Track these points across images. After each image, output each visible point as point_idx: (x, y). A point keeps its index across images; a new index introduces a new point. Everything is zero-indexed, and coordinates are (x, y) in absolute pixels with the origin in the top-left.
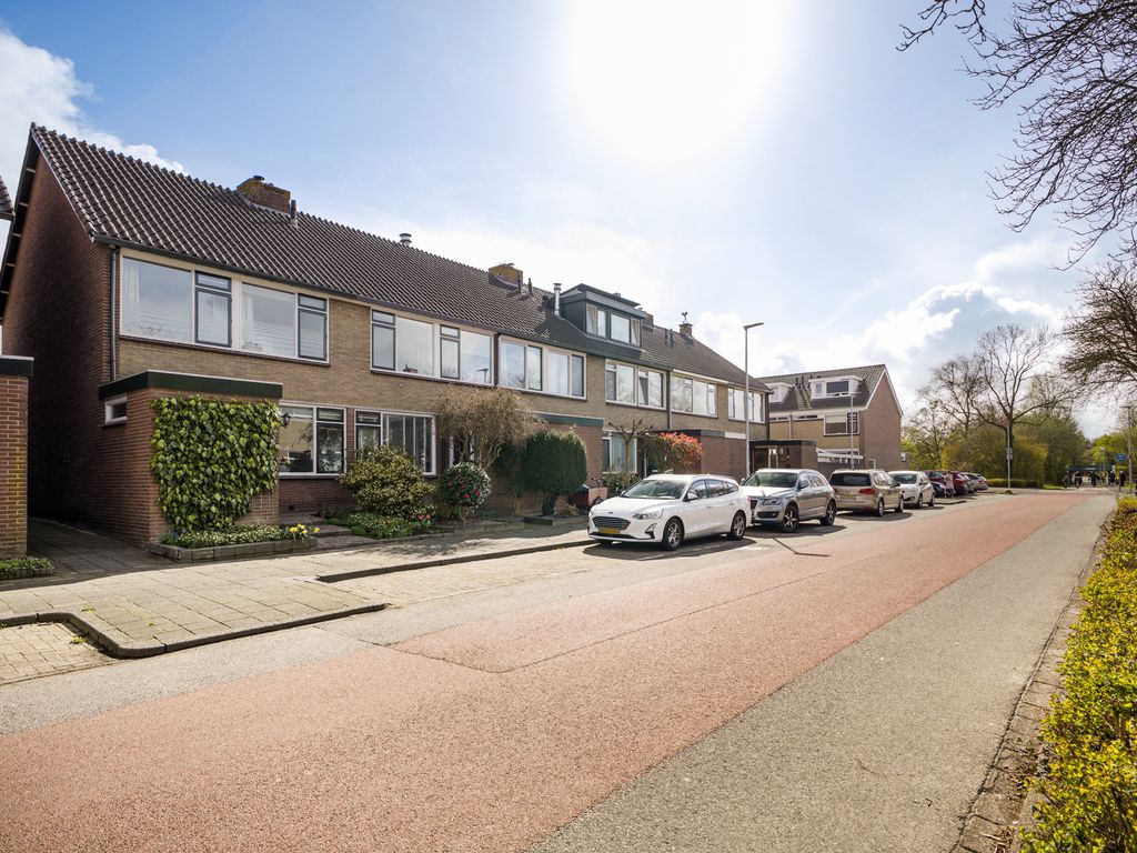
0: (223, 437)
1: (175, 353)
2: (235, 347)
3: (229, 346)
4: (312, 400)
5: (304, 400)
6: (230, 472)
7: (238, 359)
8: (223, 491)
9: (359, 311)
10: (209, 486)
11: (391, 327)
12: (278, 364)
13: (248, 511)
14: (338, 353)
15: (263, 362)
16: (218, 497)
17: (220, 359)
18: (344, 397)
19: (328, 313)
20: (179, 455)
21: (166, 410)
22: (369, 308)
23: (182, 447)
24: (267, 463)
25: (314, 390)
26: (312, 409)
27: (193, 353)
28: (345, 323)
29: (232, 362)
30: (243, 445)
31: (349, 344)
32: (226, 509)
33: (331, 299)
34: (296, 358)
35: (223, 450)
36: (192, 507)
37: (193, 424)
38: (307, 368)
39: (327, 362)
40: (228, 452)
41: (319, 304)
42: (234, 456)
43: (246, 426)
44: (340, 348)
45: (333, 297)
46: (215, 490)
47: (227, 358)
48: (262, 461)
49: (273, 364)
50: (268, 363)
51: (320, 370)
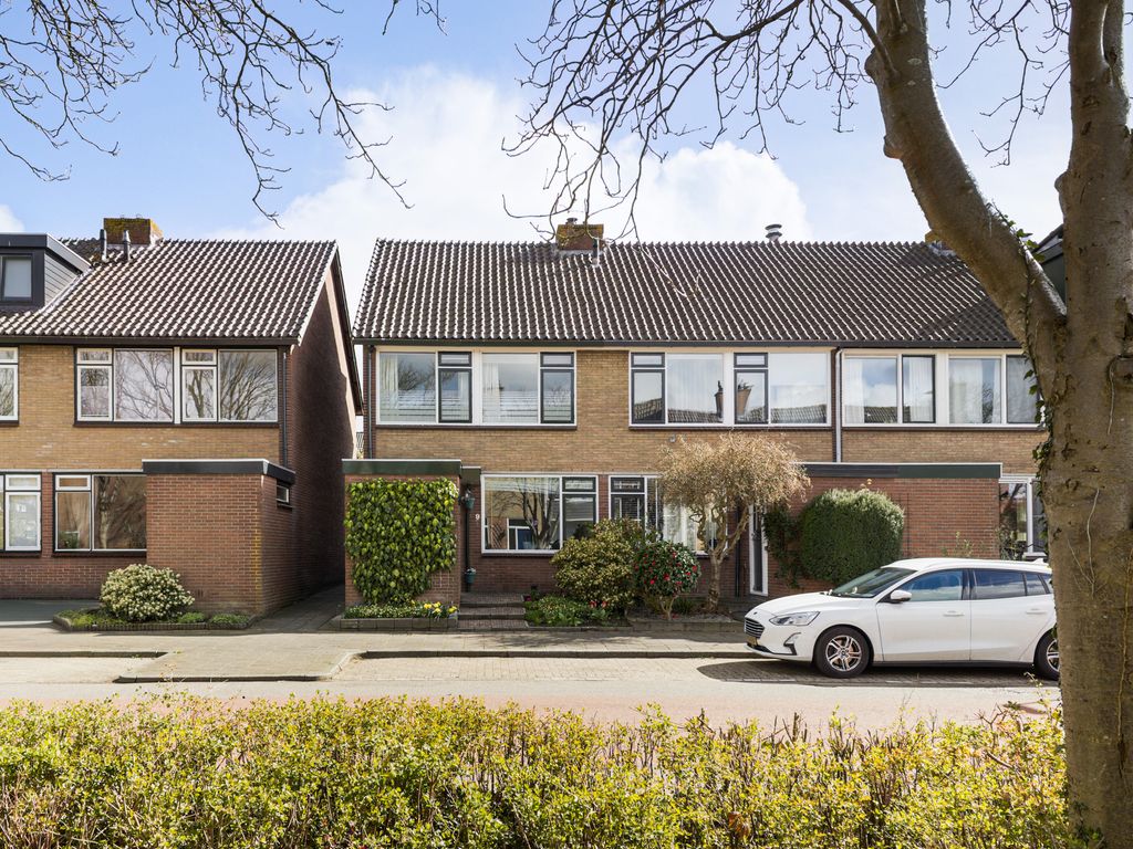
0: (400, 517)
1: (421, 435)
2: (477, 421)
3: (470, 421)
4: (556, 470)
5: (546, 469)
6: (406, 550)
7: (478, 433)
8: (402, 567)
9: (615, 359)
10: (388, 563)
11: (659, 369)
12: (518, 434)
13: (426, 588)
14: (587, 412)
15: (503, 434)
16: (396, 573)
17: (460, 436)
18: (594, 463)
19: (575, 368)
20: (364, 534)
21: (354, 494)
22: (627, 352)
23: (366, 526)
24: (439, 541)
25: (560, 458)
26: (558, 479)
27: (437, 433)
28: (595, 376)
29: (472, 437)
30: (417, 523)
31: (602, 398)
32: (405, 585)
33: (578, 352)
34: (539, 424)
35: (398, 529)
36: (375, 582)
37: (374, 505)
38: (550, 434)
39: (575, 424)
40: (403, 530)
41: (566, 360)
42: (408, 535)
43: (420, 505)
44: (589, 405)
45: (579, 349)
46: (395, 567)
47: (467, 433)
48: (435, 539)
49: (513, 434)
50: (508, 434)
51: (565, 434)
